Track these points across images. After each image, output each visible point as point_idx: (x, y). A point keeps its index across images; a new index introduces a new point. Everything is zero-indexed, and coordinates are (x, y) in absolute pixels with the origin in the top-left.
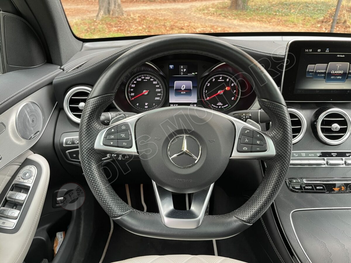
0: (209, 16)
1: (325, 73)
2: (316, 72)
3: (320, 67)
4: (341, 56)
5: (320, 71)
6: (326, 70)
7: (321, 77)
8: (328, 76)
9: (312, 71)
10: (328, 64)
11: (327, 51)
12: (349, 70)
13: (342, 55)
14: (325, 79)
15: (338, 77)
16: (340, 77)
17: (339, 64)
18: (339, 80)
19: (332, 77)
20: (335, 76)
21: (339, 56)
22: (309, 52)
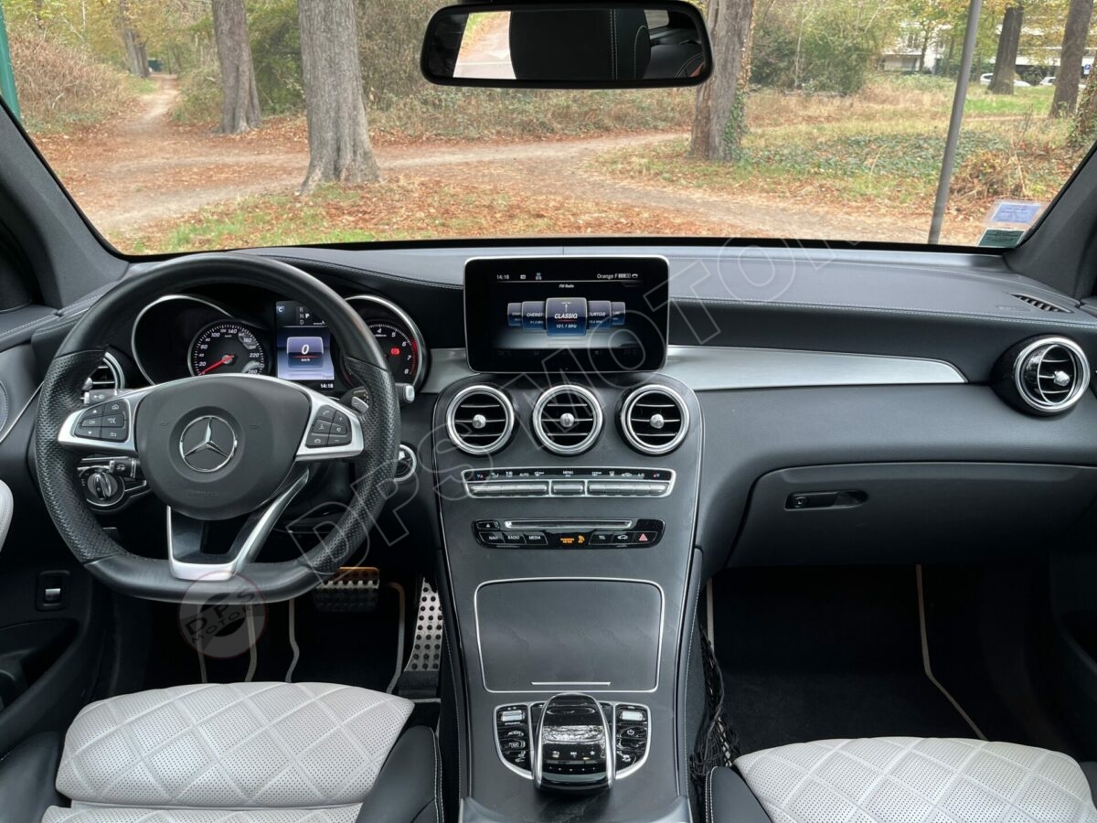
0: (626, 178)
1: (542, 318)
2: (525, 317)
3: (531, 307)
4: (567, 286)
5: (533, 315)
6: (544, 312)
7: (537, 326)
8: (551, 324)
9: (518, 314)
10: (545, 300)
11: (539, 277)
12: (588, 311)
13: (569, 284)
14: (545, 328)
15: (570, 326)
16: (575, 326)
17: (566, 302)
18: (572, 331)
19: (559, 326)
20: (564, 323)
21: (562, 286)
22: (504, 280)
